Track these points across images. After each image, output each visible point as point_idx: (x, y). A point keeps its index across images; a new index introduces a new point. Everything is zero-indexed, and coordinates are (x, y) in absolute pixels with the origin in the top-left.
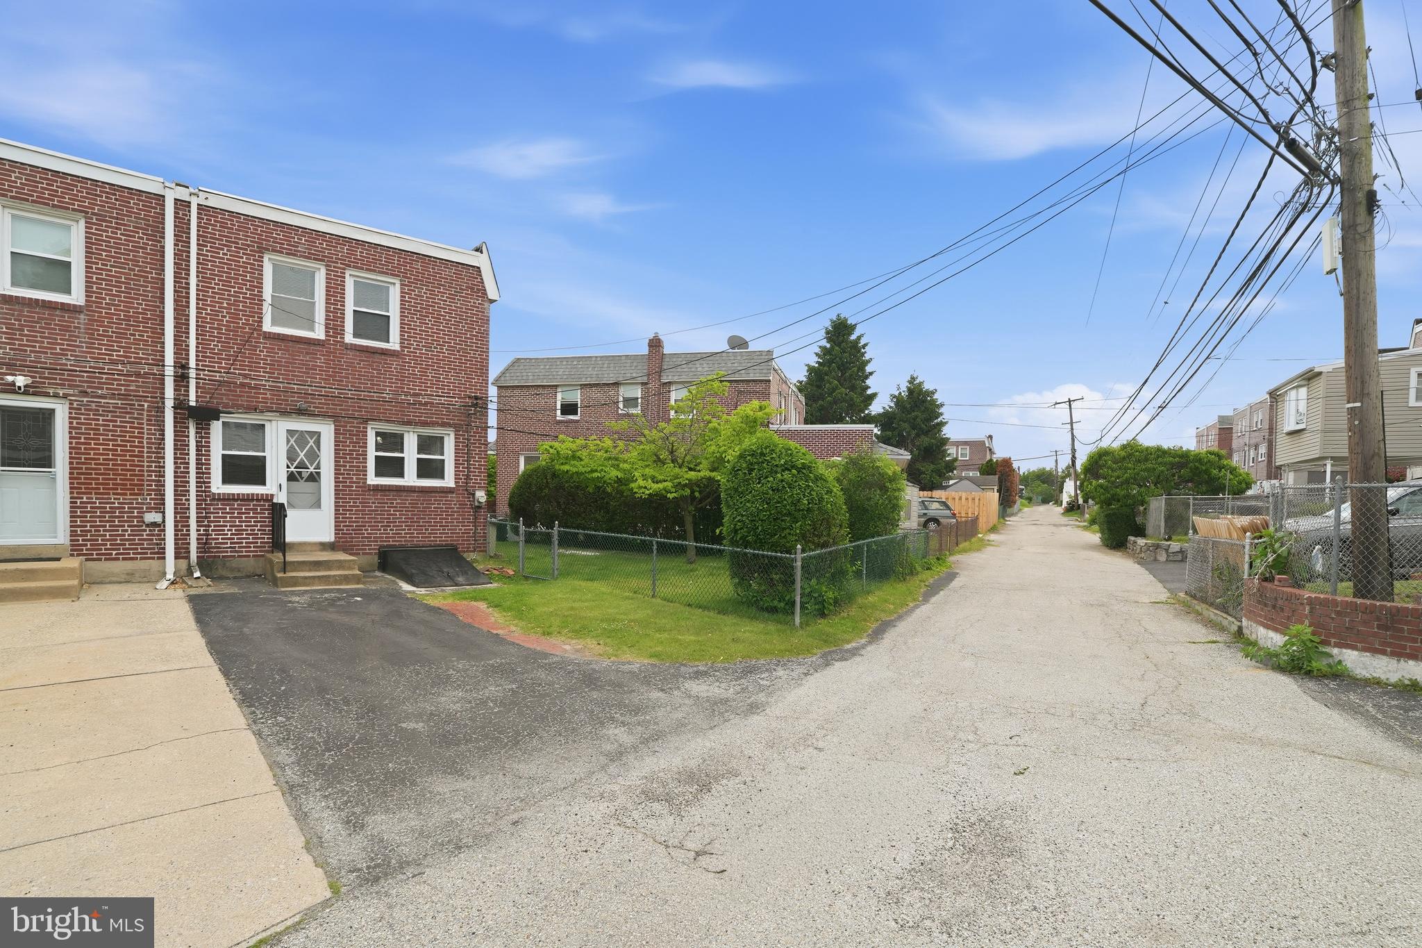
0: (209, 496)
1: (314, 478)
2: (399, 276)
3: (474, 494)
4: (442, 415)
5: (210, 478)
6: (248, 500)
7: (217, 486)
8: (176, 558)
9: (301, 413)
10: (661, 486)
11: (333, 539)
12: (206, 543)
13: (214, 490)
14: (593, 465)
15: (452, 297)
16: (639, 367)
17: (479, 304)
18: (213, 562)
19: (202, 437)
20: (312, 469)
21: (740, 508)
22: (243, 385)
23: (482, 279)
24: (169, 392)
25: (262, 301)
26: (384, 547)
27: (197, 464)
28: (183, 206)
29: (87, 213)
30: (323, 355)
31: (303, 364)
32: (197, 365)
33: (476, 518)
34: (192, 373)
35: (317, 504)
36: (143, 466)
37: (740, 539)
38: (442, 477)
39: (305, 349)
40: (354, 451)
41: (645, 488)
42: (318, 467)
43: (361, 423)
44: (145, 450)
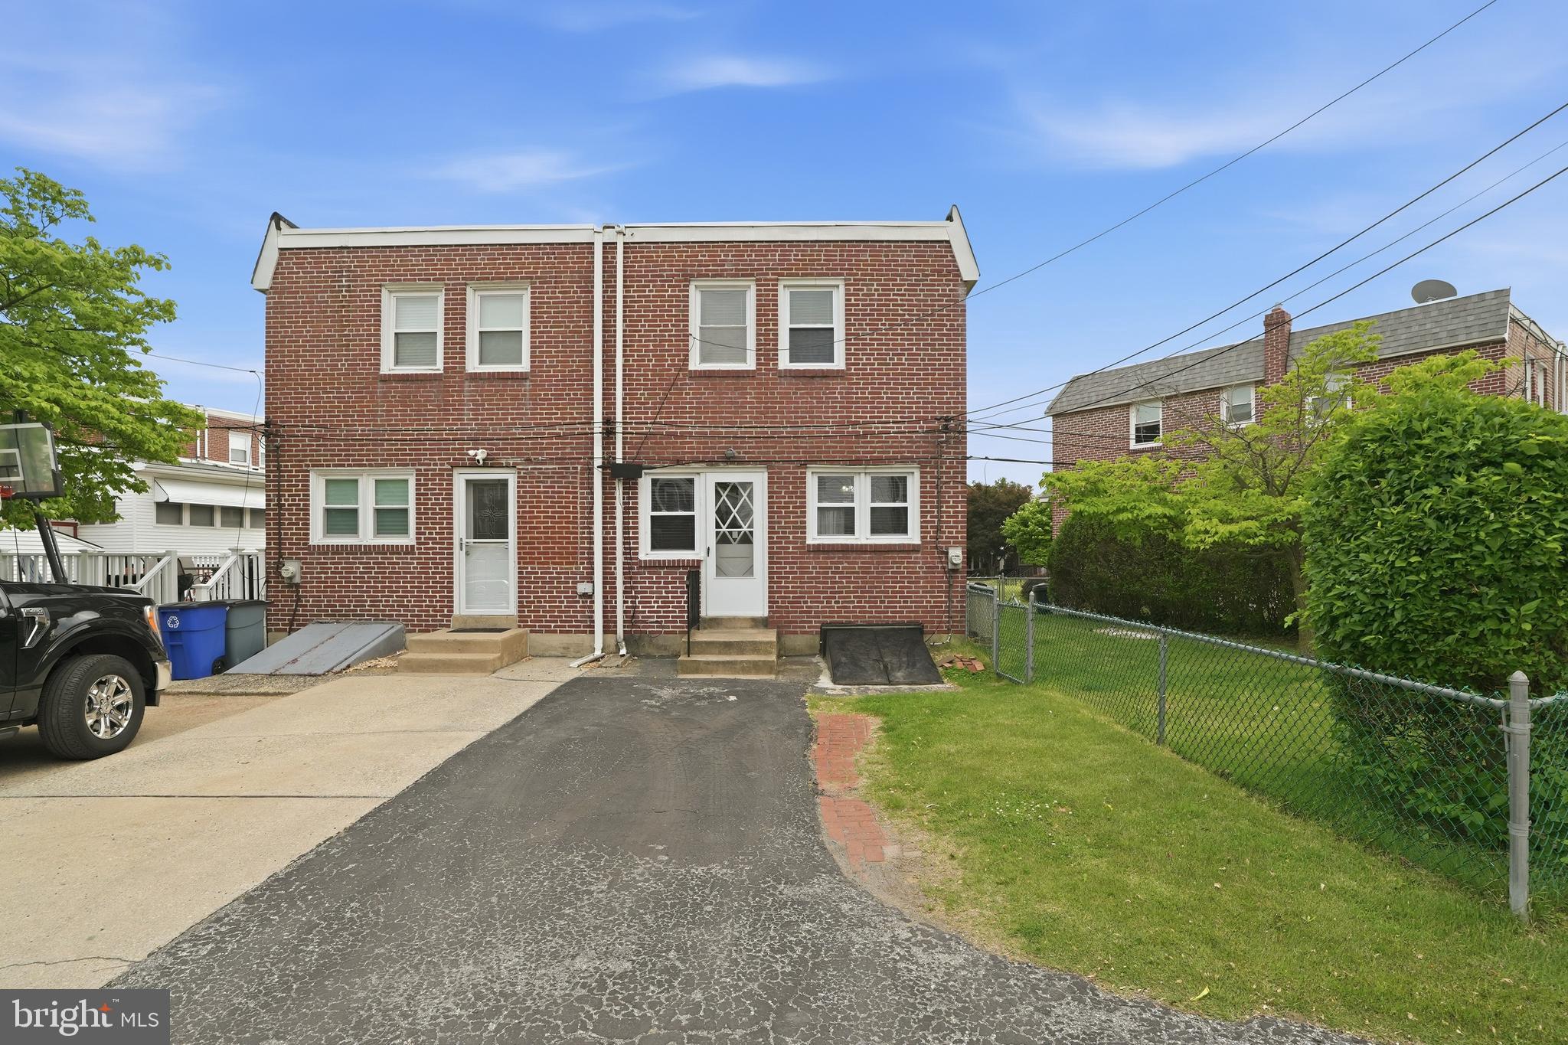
0: (636, 564)
1: (747, 539)
2: (842, 275)
3: (947, 553)
4: (902, 447)
5: (637, 543)
6: (674, 567)
7: (646, 552)
8: (605, 632)
9: (730, 461)
10: (1234, 528)
11: (766, 614)
12: (633, 617)
13: (642, 557)
14: (1121, 500)
15: (912, 287)
16: (1250, 360)
17: (950, 290)
18: (640, 637)
19: (629, 498)
20: (745, 529)
21: (1342, 565)
22: (669, 435)
23: (953, 256)
24: (598, 451)
25: (688, 336)
26: (827, 624)
27: (624, 528)
28: (610, 247)
29: (531, 278)
30: (754, 389)
31: (732, 403)
32: (624, 418)
33: (950, 586)
34: (619, 428)
35: (749, 571)
36: (576, 533)
37: (1345, 638)
38: (905, 531)
39: (733, 384)
40: (791, 503)
41: (1207, 532)
42: (751, 526)
43: (798, 468)
44: (579, 515)
